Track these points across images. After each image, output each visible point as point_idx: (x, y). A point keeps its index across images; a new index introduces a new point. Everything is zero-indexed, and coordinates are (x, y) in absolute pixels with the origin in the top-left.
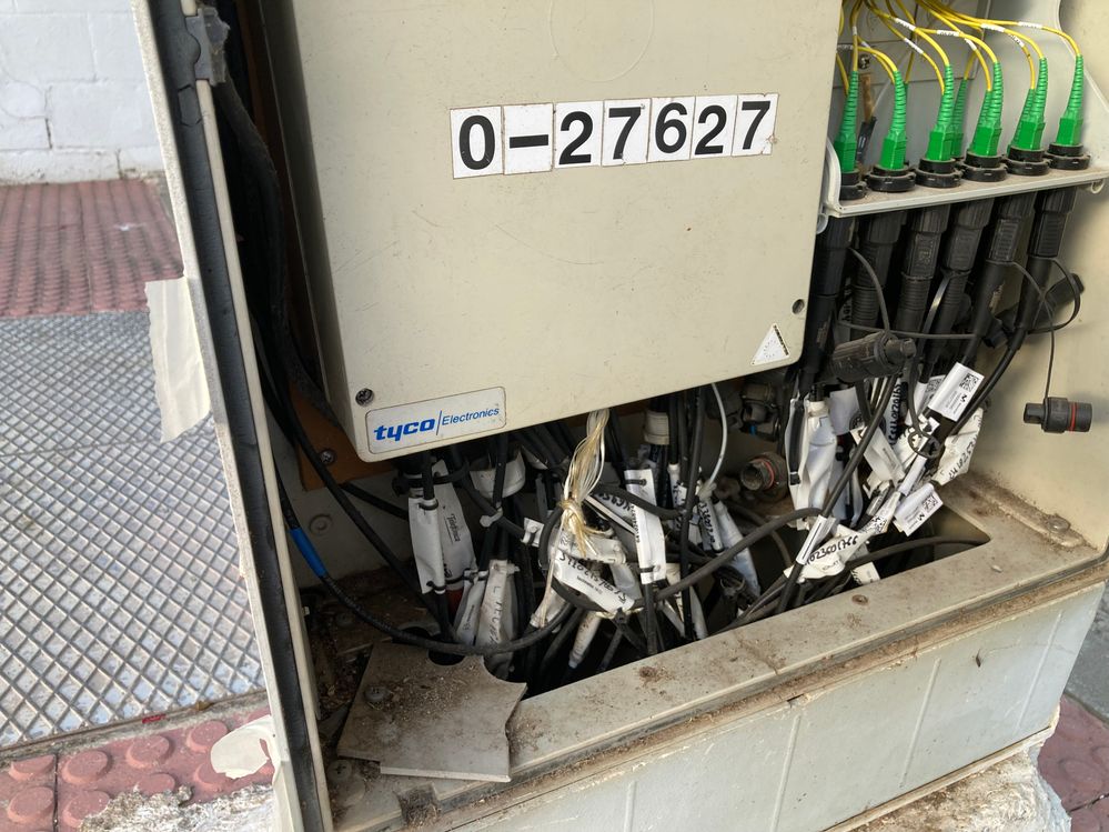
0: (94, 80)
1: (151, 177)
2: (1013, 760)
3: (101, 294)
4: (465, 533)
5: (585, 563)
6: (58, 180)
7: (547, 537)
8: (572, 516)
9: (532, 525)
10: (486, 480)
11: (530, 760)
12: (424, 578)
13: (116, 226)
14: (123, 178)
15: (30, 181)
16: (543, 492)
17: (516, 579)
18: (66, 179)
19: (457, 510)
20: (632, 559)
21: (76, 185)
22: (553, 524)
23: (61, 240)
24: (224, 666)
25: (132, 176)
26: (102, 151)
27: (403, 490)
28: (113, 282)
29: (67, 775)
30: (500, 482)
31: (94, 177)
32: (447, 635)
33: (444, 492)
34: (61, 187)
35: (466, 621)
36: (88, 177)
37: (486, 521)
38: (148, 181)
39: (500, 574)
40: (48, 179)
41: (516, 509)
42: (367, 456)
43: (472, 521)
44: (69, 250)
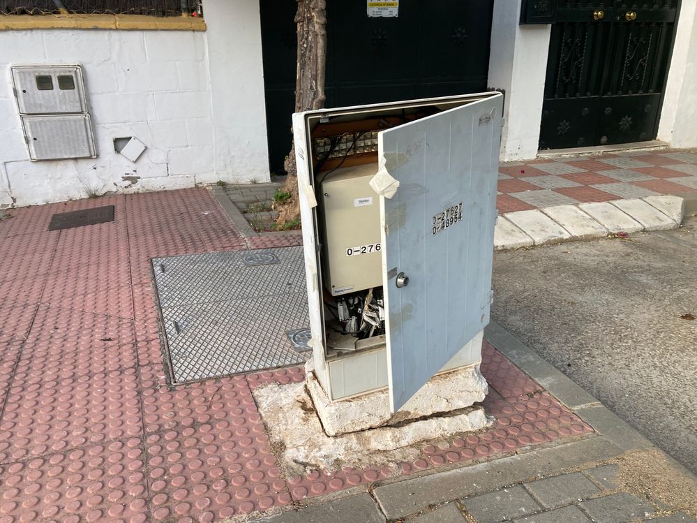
0: (187, 146)
1: (208, 186)
2: (470, 367)
3: (208, 245)
4: (347, 311)
5: (369, 317)
6: (170, 189)
7: (362, 311)
8: (366, 307)
9: (359, 309)
10: (351, 301)
11: (358, 348)
12: (340, 318)
13: (202, 213)
14: (196, 186)
15: (160, 189)
16: (361, 304)
17: (356, 320)
18: (174, 188)
19: (346, 306)
20: (378, 316)
21: (177, 190)
22: (363, 309)
23: (183, 219)
24: (281, 359)
25: (200, 185)
26: (189, 176)
27: (337, 302)
28: (211, 240)
29: (249, 379)
30: (354, 302)
31: (185, 187)
32: (344, 330)
33: (344, 303)
34: (172, 192)
35: (347, 328)
36: (182, 187)
37: (351, 308)
38: (208, 188)
39: (354, 318)
40: (167, 189)
41: (357, 306)
42: (333, 295)
43: (349, 309)
44: (188, 225)
